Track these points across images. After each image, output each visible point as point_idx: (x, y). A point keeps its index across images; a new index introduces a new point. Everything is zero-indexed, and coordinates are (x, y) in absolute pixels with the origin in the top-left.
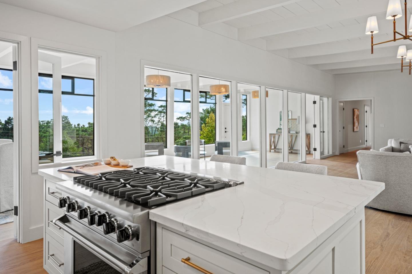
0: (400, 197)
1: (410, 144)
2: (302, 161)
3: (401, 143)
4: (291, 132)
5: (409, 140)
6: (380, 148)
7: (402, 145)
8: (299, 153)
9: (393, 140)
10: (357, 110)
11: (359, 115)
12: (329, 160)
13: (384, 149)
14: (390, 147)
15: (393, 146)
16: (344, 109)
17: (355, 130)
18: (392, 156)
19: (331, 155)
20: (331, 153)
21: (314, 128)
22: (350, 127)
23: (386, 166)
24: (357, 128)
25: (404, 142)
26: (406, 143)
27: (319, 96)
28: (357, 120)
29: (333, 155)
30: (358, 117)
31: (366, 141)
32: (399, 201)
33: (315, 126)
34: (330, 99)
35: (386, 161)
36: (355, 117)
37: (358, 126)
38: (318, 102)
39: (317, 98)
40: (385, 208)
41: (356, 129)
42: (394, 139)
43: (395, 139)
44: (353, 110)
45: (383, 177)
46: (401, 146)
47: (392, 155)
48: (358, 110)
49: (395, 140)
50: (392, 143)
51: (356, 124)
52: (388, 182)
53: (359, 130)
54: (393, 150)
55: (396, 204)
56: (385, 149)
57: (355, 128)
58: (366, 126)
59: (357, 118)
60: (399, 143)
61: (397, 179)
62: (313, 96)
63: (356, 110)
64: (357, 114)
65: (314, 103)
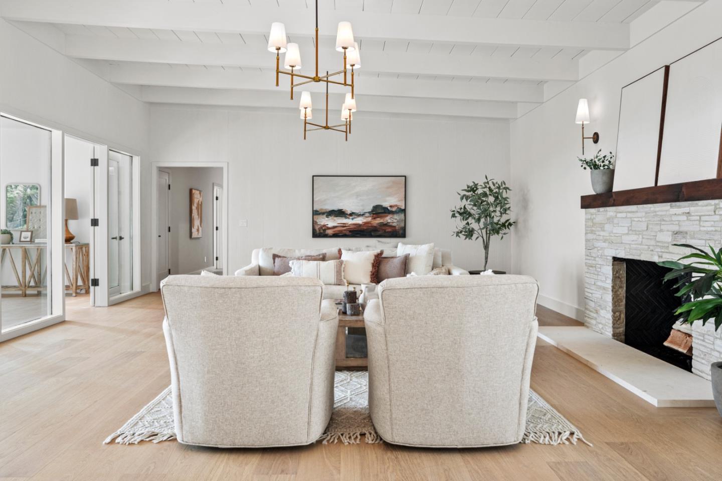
0: (273, 402)
1: (291, 258)
2: (53, 316)
3: (275, 256)
4: (37, 241)
5: (289, 250)
6: (235, 271)
7: (277, 260)
8: (46, 295)
9: (261, 252)
10: (198, 192)
11: (201, 203)
12: (132, 307)
13: (244, 272)
14: (254, 267)
15: (262, 263)
16: (171, 186)
17: (195, 235)
18: (254, 288)
19: (138, 293)
20: (137, 288)
21: (93, 227)
22: (184, 227)
23: (239, 319)
24: (198, 230)
25: (279, 254)
26: (284, 257)
27: (105, 148)
28: (198, 214)
29: (143, 293)
30: (200, 206)
31: (217, 259)
32: (271, 415)
33: (95, 222)
34: (137, 160)
35: (239, 303)
36: (194, 208)
37: (200, 227)
38: (102, 162)
39: (101, 152)
40: (236, 441)
41: (197, 233)
42: (263, 249)
43: (265, 248)
44: (191, 190)
45: (231, 350)
46: (274, 262)
47: (255, 286)
48: (200, 193)
49: (265, 250)
50: (260, 259)
51: (197, 223)
52: (243, 366)
53: (202, 235)
54: (260, 272)
55: (262, 425)
56: (246, 271)
57: (194, 230)
58: (217, 229)
59: (197, 208)
60: (272, 256)
61: (266, 352)
62: (89, 146)
63: (196, 194)
64: (198, 200)
65: (92, 165)
